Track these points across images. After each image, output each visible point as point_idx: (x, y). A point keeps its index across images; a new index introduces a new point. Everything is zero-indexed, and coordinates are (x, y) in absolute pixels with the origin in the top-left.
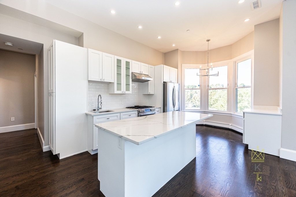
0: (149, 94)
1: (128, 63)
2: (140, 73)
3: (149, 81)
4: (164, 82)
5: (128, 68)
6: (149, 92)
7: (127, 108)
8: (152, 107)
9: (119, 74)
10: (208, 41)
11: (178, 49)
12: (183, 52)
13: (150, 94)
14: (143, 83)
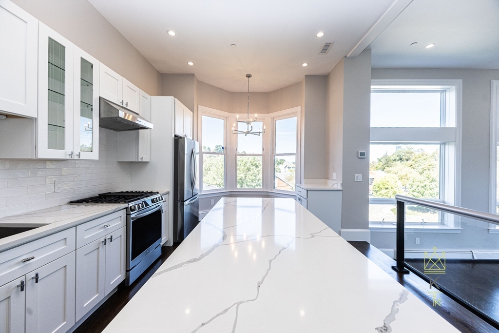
0: (140, 160)
1: (87, 67)
2: (121, 105)
3: (141, 131)
4: (175, 136)
5: (87, 83)
6: (140, 157)
7: (72, 203)
8: (152, 193)
9: (56, 95)
10: (249, 76)
11: (193, 75)
12: (201, 83)
13: (144, 160)
14: (118, 133)
